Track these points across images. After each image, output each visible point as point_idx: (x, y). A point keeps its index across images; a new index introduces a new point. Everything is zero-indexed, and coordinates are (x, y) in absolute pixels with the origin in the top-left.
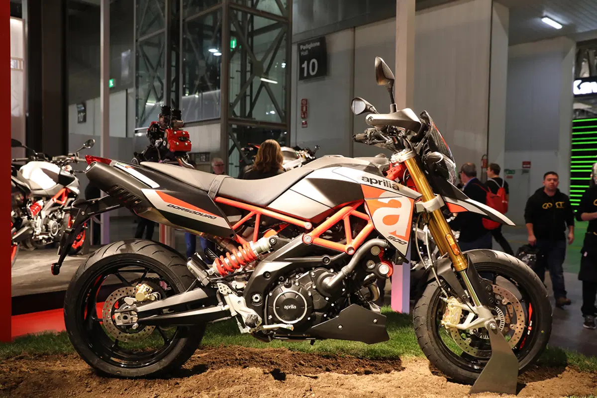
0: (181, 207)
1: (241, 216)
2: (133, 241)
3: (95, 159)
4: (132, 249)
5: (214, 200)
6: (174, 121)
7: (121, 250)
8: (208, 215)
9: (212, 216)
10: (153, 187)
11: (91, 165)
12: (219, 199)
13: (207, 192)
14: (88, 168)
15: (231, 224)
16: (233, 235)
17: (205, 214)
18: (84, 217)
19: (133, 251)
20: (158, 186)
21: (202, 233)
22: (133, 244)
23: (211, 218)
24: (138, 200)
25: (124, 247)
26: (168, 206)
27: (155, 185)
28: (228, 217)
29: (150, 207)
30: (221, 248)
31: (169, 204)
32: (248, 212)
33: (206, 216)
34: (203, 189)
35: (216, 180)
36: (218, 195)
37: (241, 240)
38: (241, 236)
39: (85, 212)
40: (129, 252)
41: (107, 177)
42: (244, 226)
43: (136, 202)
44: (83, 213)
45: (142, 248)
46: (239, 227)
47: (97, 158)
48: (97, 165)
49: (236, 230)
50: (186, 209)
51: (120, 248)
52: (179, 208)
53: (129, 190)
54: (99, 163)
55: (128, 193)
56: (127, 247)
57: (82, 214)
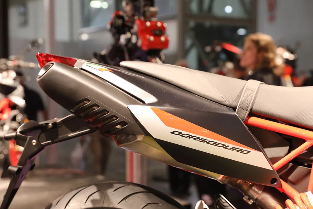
0: (193, 135)
1: (287, 148)
2: (110, 186)
3: (52, 59)
4: (109, 200)
5: (246, 122)
6: (146, 9)
7: (93, 201)
8: (236, 147)
9: (244, 149)
10: (147, 102)
11: (47, 68)
12: (254, 120)
13: (234, 109)
14: (42, 72)
15: (273, 161)
16: (274, 180)
17: (231, 146)
18: (36, 149)
19: (112, 204)
20: (153, 99)
21: (221, 176)
22: (110, 192)
23: (242, 151)
24: (123, 123)
25: (97, 196)
26: (172, 133)
27: (150, 98)
28: (266, 150)
29: (140, 134)
30: (249, 199)
31: (173, 130)
32: (302, 141)
33: (233, 149)
34: (227, 103)
35: (247, 89)
36: (252, 113)
37: (287, 188)
38: (286, 180)
39: (38, 141)
40: (106, 205)
41: (73, 86)
42: (291, 164)
43: (118, 127)
44: (34, 142)
45: (125, 198)
46: (285, 166)
47: (55, 57)
48: (56, 68)
49: (279, 170)
50: (201, 137)
51: (91, 198)
52: (190, 137)
53: (108, 108)
54: (58, 65)
55: (105, 111)
56: (101, 196)
57: (32, 144)
